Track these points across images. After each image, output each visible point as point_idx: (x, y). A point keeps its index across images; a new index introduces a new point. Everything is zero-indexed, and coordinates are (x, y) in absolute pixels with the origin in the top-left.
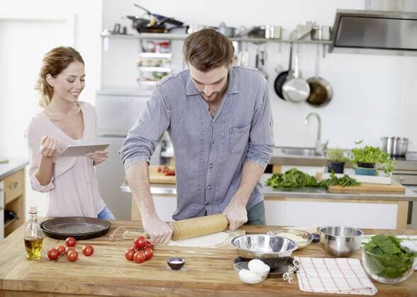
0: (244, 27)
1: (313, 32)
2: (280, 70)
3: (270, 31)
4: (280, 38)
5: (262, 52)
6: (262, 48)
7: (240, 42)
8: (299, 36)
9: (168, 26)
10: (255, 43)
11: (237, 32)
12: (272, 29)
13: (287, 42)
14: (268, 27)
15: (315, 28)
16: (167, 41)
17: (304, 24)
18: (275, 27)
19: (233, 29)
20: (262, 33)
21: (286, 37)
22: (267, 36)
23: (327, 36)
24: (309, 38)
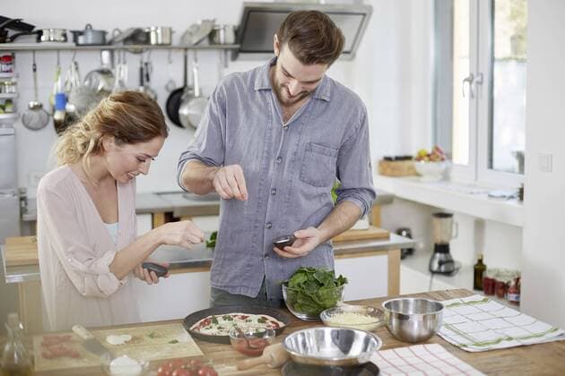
0: (117, 29)
1: (212, 35)
2: (172, 88)
3: (157, 34)
4: (170, 44)
5: (146, 64)
6: (145, 57)
7: (112, 52)
8: (195, 40)
9: (11, 33)
10: (136, 52)
11: (109, 37)
12: (159, 31)
13: (178, 48)
14: (153, 29)
15: (216, 28)
16: (9, 54)
17: (199, 22)
18: (162, 28)
19: (104, 33)
20: (142, 38)
21: (176, 42)
22: (153, 41)
23: (231, 38)
24: (206, 43)
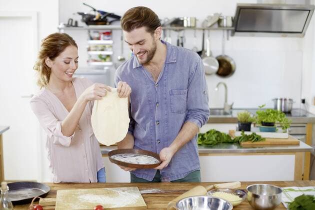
0: (167, 18)
1: (219, 21)
3: (187, 21)
4: (195, 27)
5: (182, 37)
6: (181, 34)
7: (164, 30)
8: (209, 24)
9: (110, 19)
10: (176, 30)
11: (162, 23)
12: (189, 20)
13: (199, 29)
14: (185, 18)
15: (221, 18)
16: (109, 31)
17: (212, 15)
18: (191, 18)
20: (181, 23)
21: (199, 25)
22: (185, 25)
23: (230, 23)
24: (216, 26)
